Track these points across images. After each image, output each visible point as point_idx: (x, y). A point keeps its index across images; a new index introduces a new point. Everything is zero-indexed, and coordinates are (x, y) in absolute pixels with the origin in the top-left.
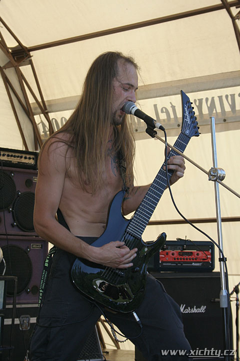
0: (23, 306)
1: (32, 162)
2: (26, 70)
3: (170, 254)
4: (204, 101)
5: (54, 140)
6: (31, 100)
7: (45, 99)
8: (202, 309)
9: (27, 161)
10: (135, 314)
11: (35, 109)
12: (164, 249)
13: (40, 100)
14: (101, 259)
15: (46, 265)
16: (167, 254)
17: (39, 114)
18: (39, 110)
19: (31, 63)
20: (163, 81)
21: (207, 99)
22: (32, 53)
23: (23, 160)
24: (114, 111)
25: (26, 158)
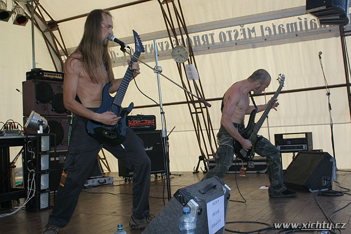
0: (60, 151)
1: (61, 78)
2: (56, 33)
3: (134, 122)
4: (148, 46)
5: (71, 59)
6: (59, 48)
7: (66, 48)
8: (151, 148)
9: (58, 77)
10: (122, 145)
11: (61, 53)
12: (131, 120)
13: (64, 48)
14: (101, 120)
15: (71, 123)
16: (133, 122)
17: (64, 55)
18: (64, 54)
19: (58, 29)
20: (127, 36)
21: (149, 45)
22: (58, 24)
23: (56, 77)
24: (103, 40)
25: (57, 76)
